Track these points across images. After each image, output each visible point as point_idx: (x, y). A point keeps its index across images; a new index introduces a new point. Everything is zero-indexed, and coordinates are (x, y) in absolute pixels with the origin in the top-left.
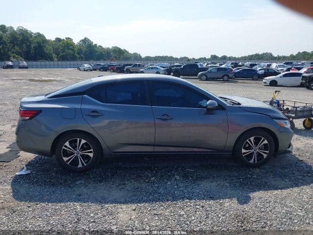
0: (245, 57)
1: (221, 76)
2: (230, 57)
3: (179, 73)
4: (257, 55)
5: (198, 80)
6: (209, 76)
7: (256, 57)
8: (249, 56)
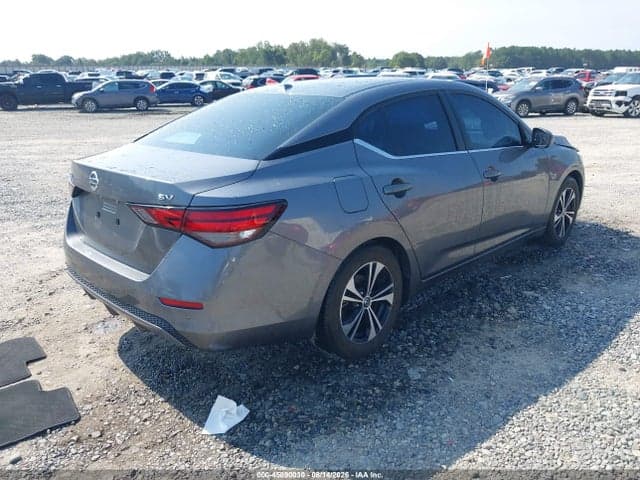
0: (116, 59)
1: (131, 101)
2: (80, 60)
3: (15, 97)
4: (139, 55)
5: (76, 113)
6: (103, 101)
7: (141, 60)
8: (124, 57)
